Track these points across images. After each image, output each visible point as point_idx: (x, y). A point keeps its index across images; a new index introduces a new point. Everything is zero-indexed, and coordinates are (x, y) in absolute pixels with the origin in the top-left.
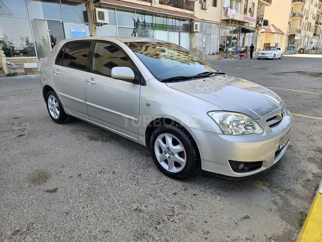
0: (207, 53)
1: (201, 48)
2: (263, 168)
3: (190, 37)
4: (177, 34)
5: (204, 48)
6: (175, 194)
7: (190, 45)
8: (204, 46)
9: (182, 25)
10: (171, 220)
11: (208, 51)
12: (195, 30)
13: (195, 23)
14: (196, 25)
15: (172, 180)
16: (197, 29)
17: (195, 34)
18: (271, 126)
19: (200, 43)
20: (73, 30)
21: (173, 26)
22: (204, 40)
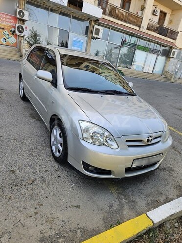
0: (177, 77)
1: (172, 71)
2: (112, 176)
3: (166, 60)
4: (155, 56)
5: (176, 72)
6: (46, 171)
7: (164, 67)
8: (177, 70)
9: (161, 50)
10: (27, 186)
11: (179, 75)
12: (171, 56)
13: (173, 50)
14: (174, 52)
15: (54, 161)
16: (173, 55)
17: (171, 59)
18: (129, 146)
19: (174, 67)
20: (75, 39)
21: (153, 49)
22: (178, 66)
